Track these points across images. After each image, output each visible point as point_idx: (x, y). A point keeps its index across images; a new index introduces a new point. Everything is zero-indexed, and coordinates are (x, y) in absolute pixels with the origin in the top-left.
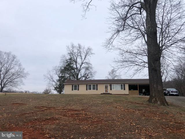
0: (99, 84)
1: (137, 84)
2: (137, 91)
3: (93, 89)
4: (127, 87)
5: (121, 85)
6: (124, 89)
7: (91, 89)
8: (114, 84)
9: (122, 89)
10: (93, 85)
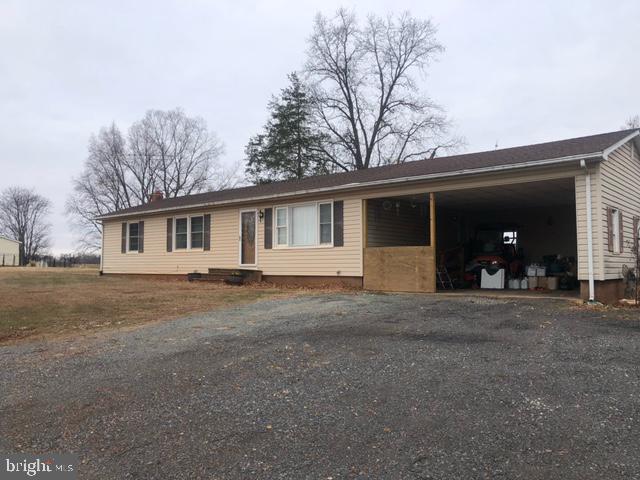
1: (427, 196)
2: (425, 256)
3: (193, 246)
4: (355, 218)
5: (322, 207)
6: (339, 242)
7: (185, 247)
9: (324, 239)
10: (193, 219)
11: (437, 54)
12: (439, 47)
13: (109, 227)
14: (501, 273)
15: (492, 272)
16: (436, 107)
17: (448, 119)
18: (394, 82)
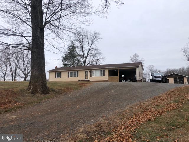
0: (79, 70)
1: (118, 70)
2: (117, 78)
3: (74, 76)
5: (101, 70)
6: (104, 75)
7: (72, 76)
8: (94, 70)
10: (74, 72)
11: (101, 39)
12: (101, 38)
13: (51, 73)
14: (125, 80)
15: (123, 80)
16: (100, 50)
17: (102, 53)
18: (92, 44)
